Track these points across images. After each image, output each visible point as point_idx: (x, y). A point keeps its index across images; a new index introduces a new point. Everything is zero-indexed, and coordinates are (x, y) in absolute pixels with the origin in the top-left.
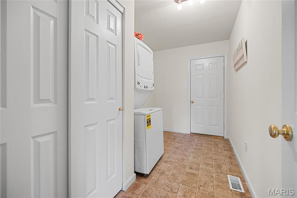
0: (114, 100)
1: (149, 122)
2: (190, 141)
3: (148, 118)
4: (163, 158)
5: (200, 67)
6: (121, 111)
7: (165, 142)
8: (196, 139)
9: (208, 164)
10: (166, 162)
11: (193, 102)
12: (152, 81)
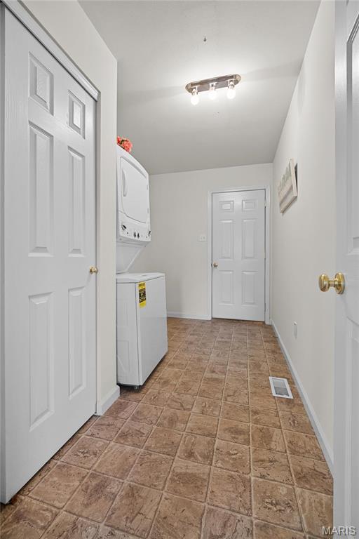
0: (80, 253)
1: (142, 295)
2: (211, 331)
3: (141, 288)
4: (166, 360)
5: (227, 207)
6: (94, 274)
7: (170, 334)
8: (221, 328)
9: (240, 364)
10: (172, 365)
11: (215, 266)
12: (147, 226)
